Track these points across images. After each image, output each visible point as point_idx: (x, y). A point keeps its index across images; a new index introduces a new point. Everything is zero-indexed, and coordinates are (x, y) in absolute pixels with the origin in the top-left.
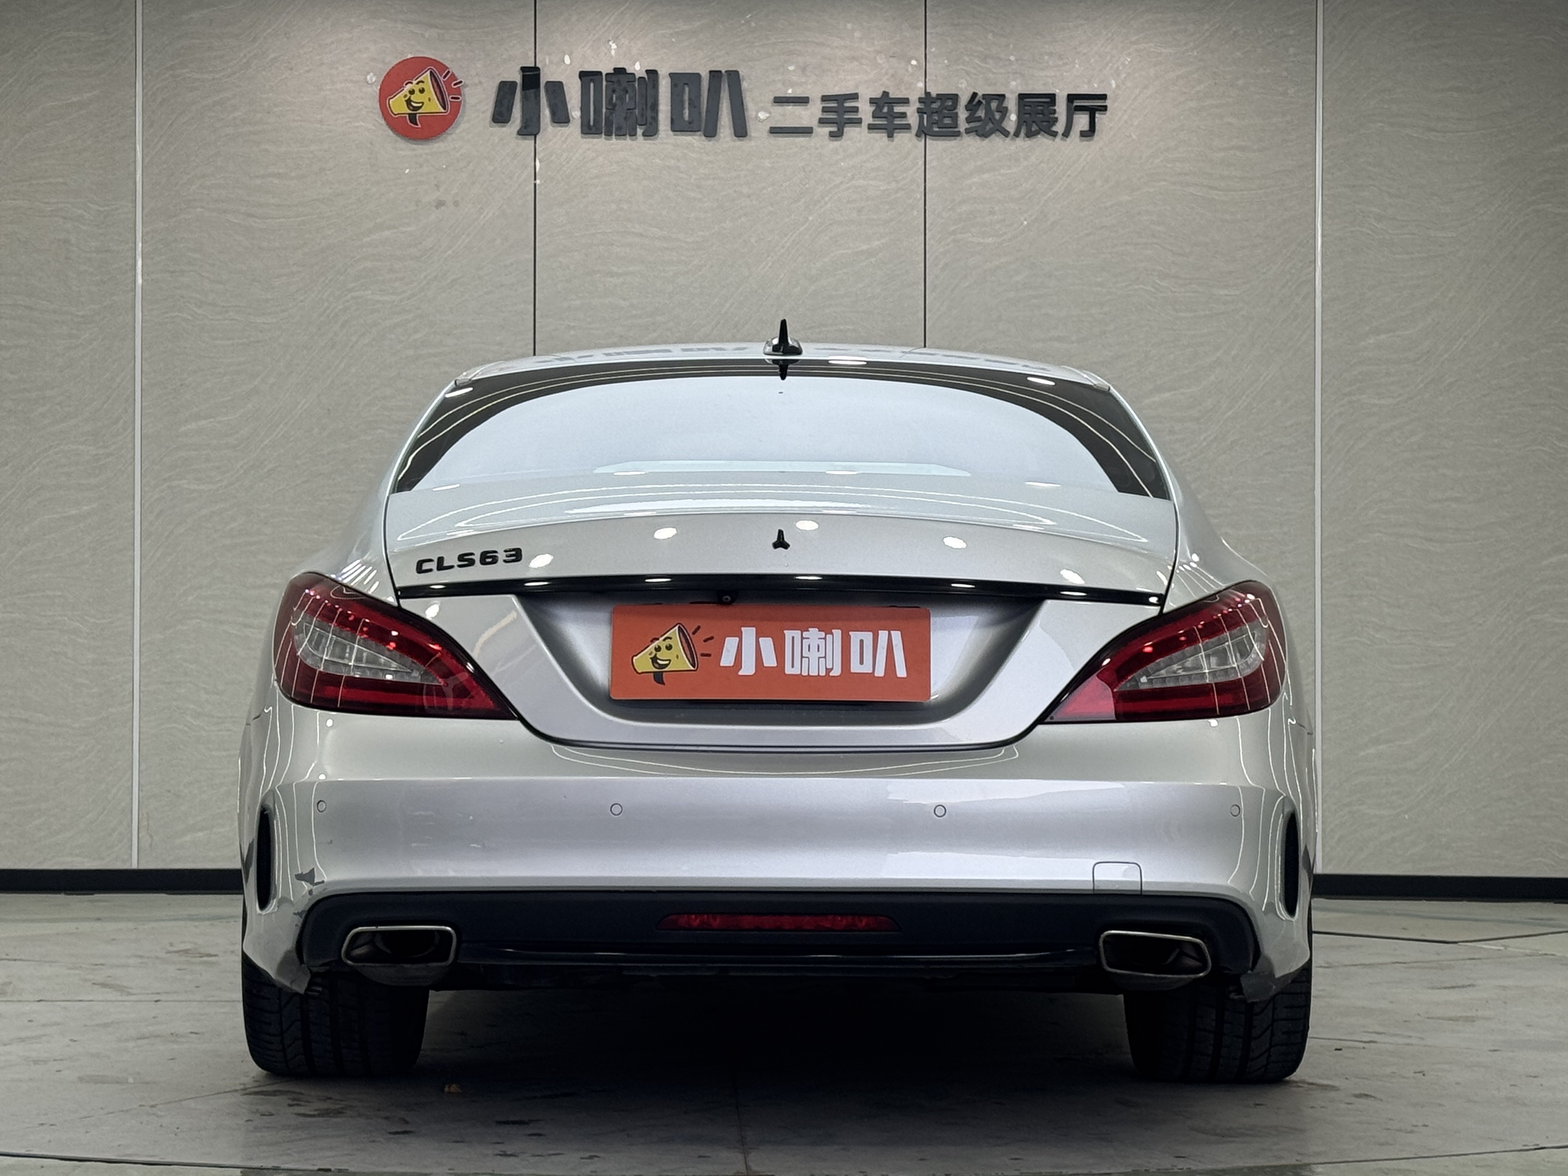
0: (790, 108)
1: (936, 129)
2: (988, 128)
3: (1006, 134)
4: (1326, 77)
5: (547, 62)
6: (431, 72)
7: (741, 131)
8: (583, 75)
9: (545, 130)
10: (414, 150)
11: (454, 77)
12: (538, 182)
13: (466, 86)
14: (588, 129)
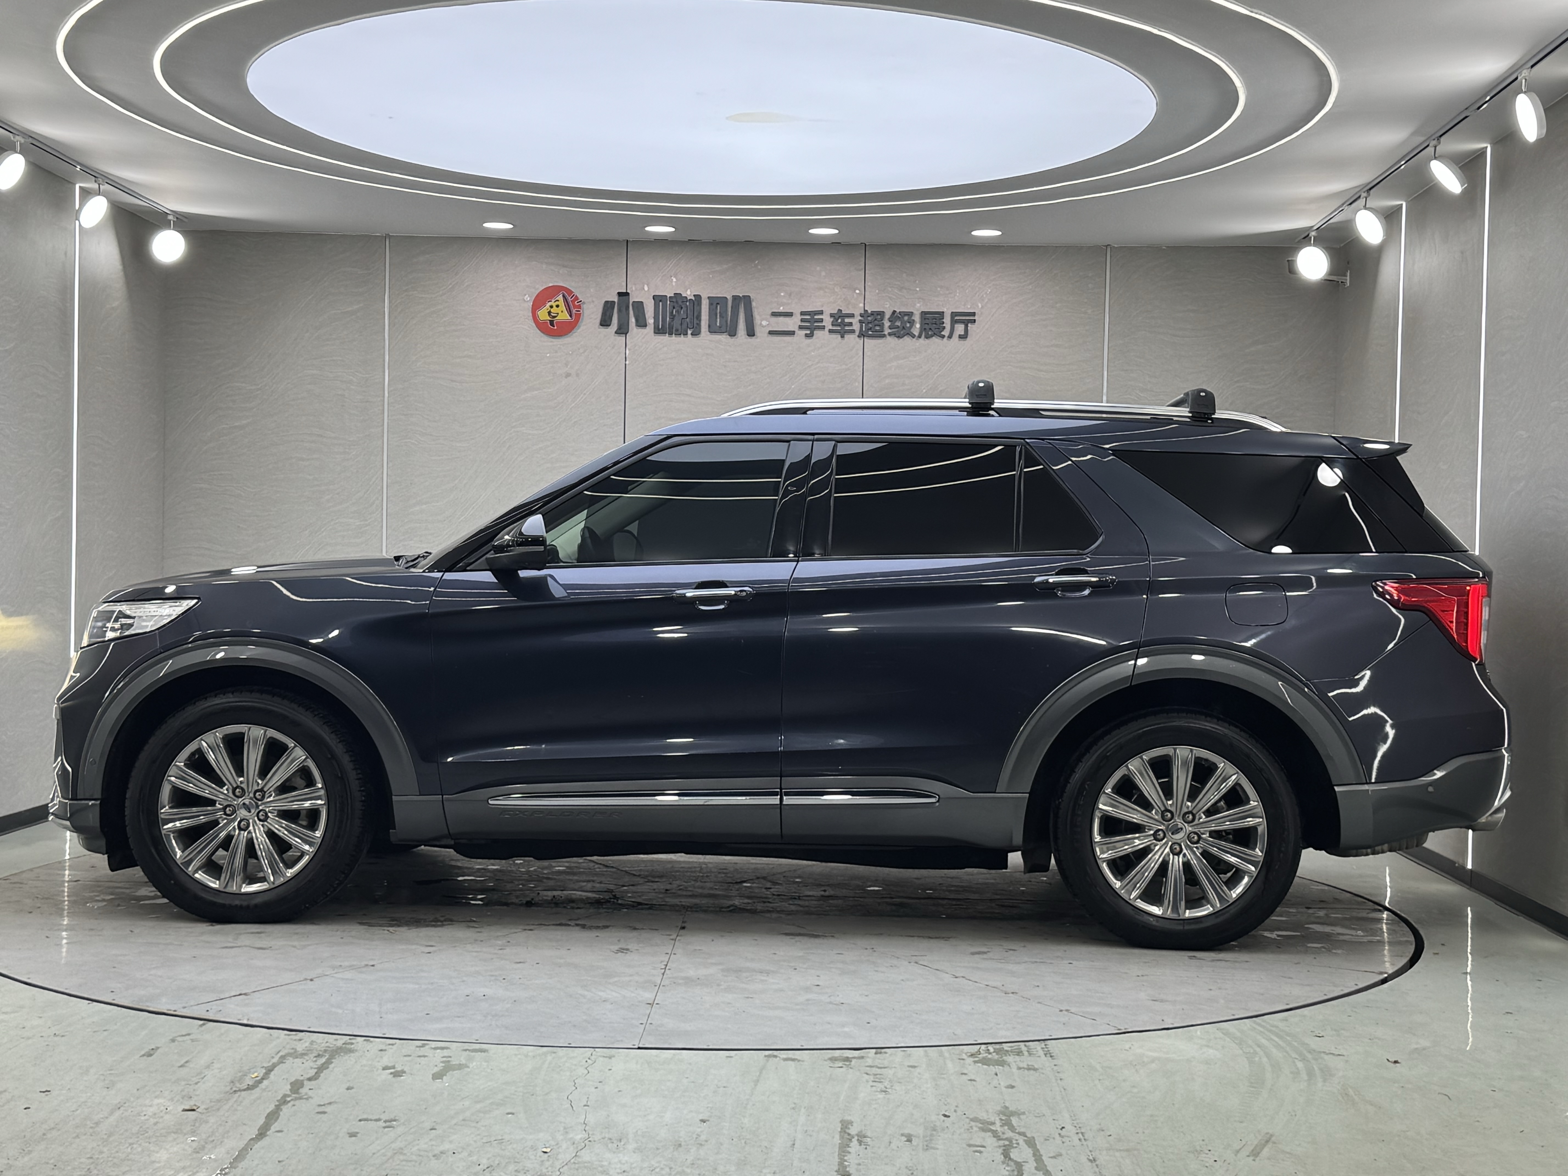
0: (781, 319)
1: (870, 333)
2: (902, 332)
3: (913, 336)
4: (1111, 303)
5: (634, 289)
6: (564, 296)
7: (751, 333)
8: (654, 297)
9: (633, 329)
10: (552, 342)
11: (577, 298)
12: (627, 362)
13: (584, 303)
14: (658, 331)
